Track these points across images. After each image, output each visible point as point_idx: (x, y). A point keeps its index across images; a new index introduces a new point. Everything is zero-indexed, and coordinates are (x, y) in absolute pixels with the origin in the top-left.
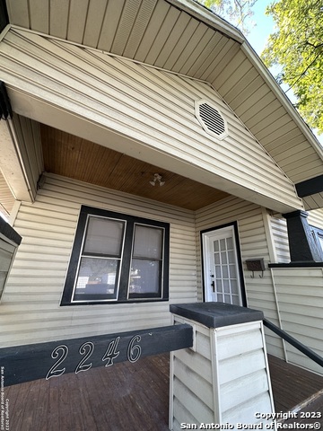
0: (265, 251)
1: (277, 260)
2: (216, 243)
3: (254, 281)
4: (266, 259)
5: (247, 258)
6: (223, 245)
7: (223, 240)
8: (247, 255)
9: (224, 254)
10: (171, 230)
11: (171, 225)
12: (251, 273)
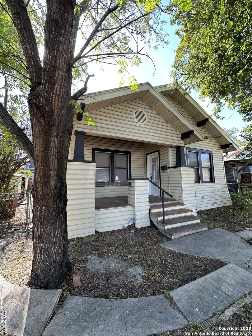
0: (167, 162)
1: (171, 166)
2: (153, 159)
3: (164, 174)
4: (168, 165)
5: (162, 166)
6: (155, 160)
7: (155, 158)
8: (162, 164)
9: (155, 164)
10: (132, 155)
11: (132, 152)
12: (163, 171)
